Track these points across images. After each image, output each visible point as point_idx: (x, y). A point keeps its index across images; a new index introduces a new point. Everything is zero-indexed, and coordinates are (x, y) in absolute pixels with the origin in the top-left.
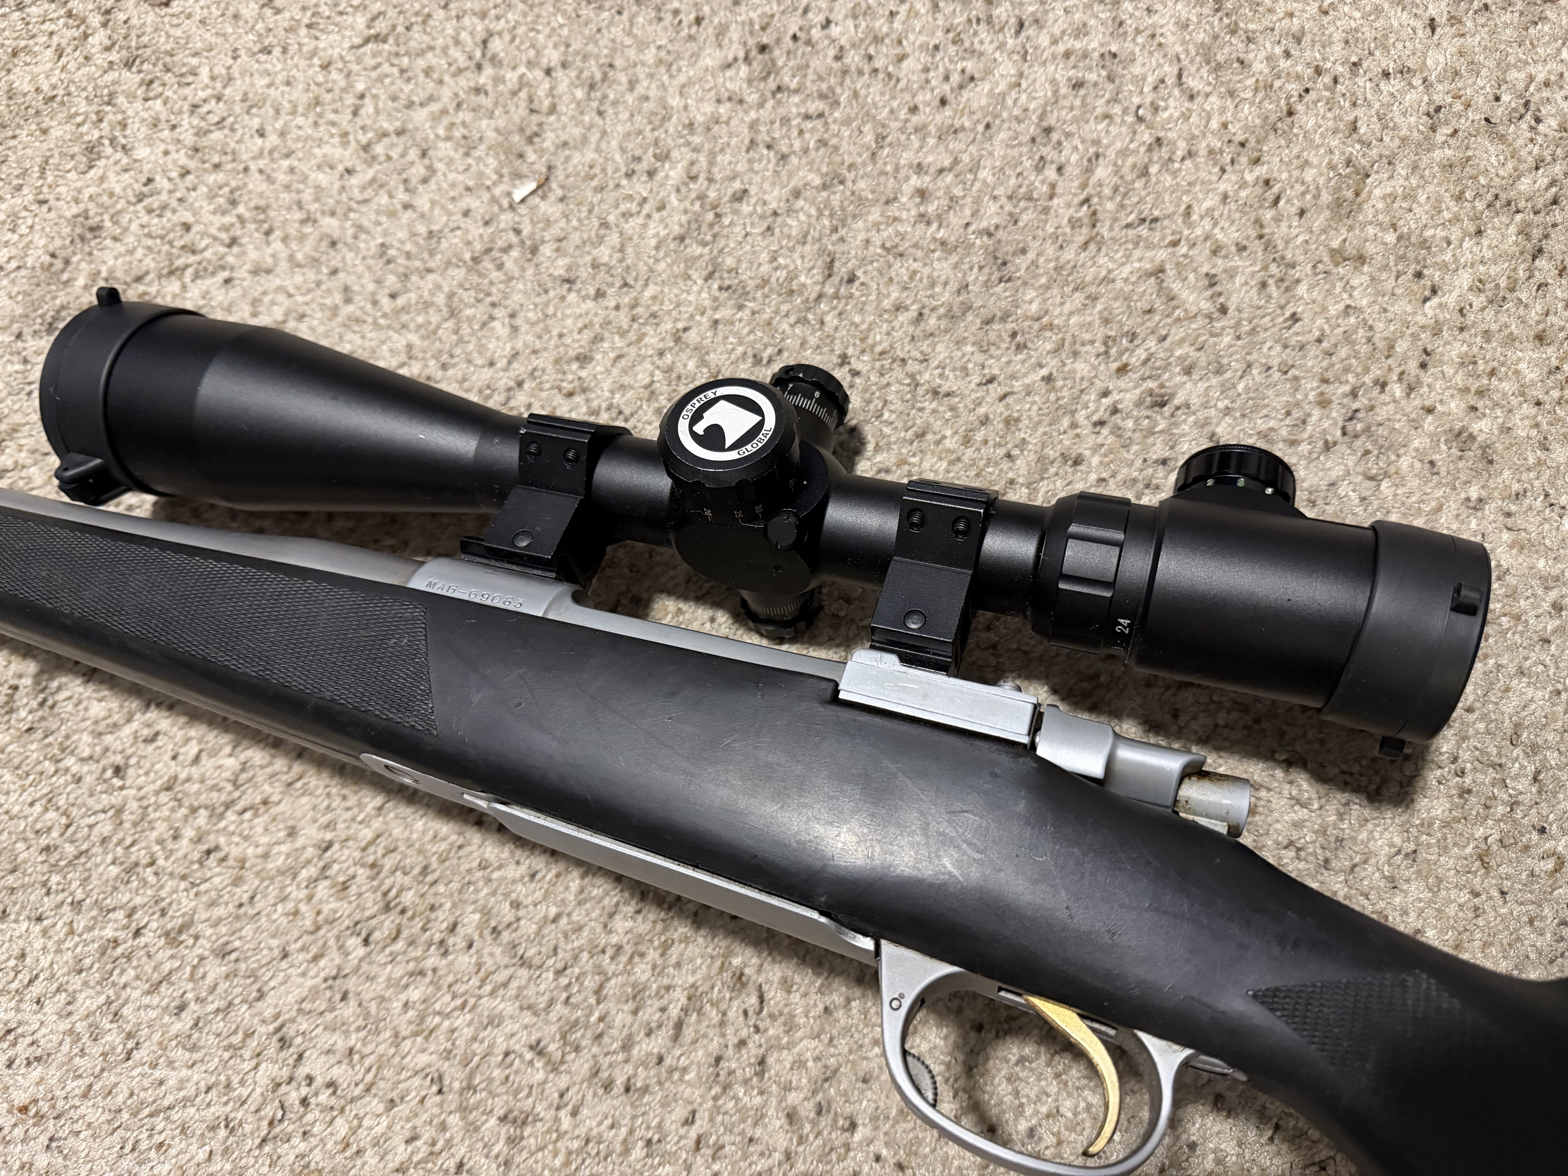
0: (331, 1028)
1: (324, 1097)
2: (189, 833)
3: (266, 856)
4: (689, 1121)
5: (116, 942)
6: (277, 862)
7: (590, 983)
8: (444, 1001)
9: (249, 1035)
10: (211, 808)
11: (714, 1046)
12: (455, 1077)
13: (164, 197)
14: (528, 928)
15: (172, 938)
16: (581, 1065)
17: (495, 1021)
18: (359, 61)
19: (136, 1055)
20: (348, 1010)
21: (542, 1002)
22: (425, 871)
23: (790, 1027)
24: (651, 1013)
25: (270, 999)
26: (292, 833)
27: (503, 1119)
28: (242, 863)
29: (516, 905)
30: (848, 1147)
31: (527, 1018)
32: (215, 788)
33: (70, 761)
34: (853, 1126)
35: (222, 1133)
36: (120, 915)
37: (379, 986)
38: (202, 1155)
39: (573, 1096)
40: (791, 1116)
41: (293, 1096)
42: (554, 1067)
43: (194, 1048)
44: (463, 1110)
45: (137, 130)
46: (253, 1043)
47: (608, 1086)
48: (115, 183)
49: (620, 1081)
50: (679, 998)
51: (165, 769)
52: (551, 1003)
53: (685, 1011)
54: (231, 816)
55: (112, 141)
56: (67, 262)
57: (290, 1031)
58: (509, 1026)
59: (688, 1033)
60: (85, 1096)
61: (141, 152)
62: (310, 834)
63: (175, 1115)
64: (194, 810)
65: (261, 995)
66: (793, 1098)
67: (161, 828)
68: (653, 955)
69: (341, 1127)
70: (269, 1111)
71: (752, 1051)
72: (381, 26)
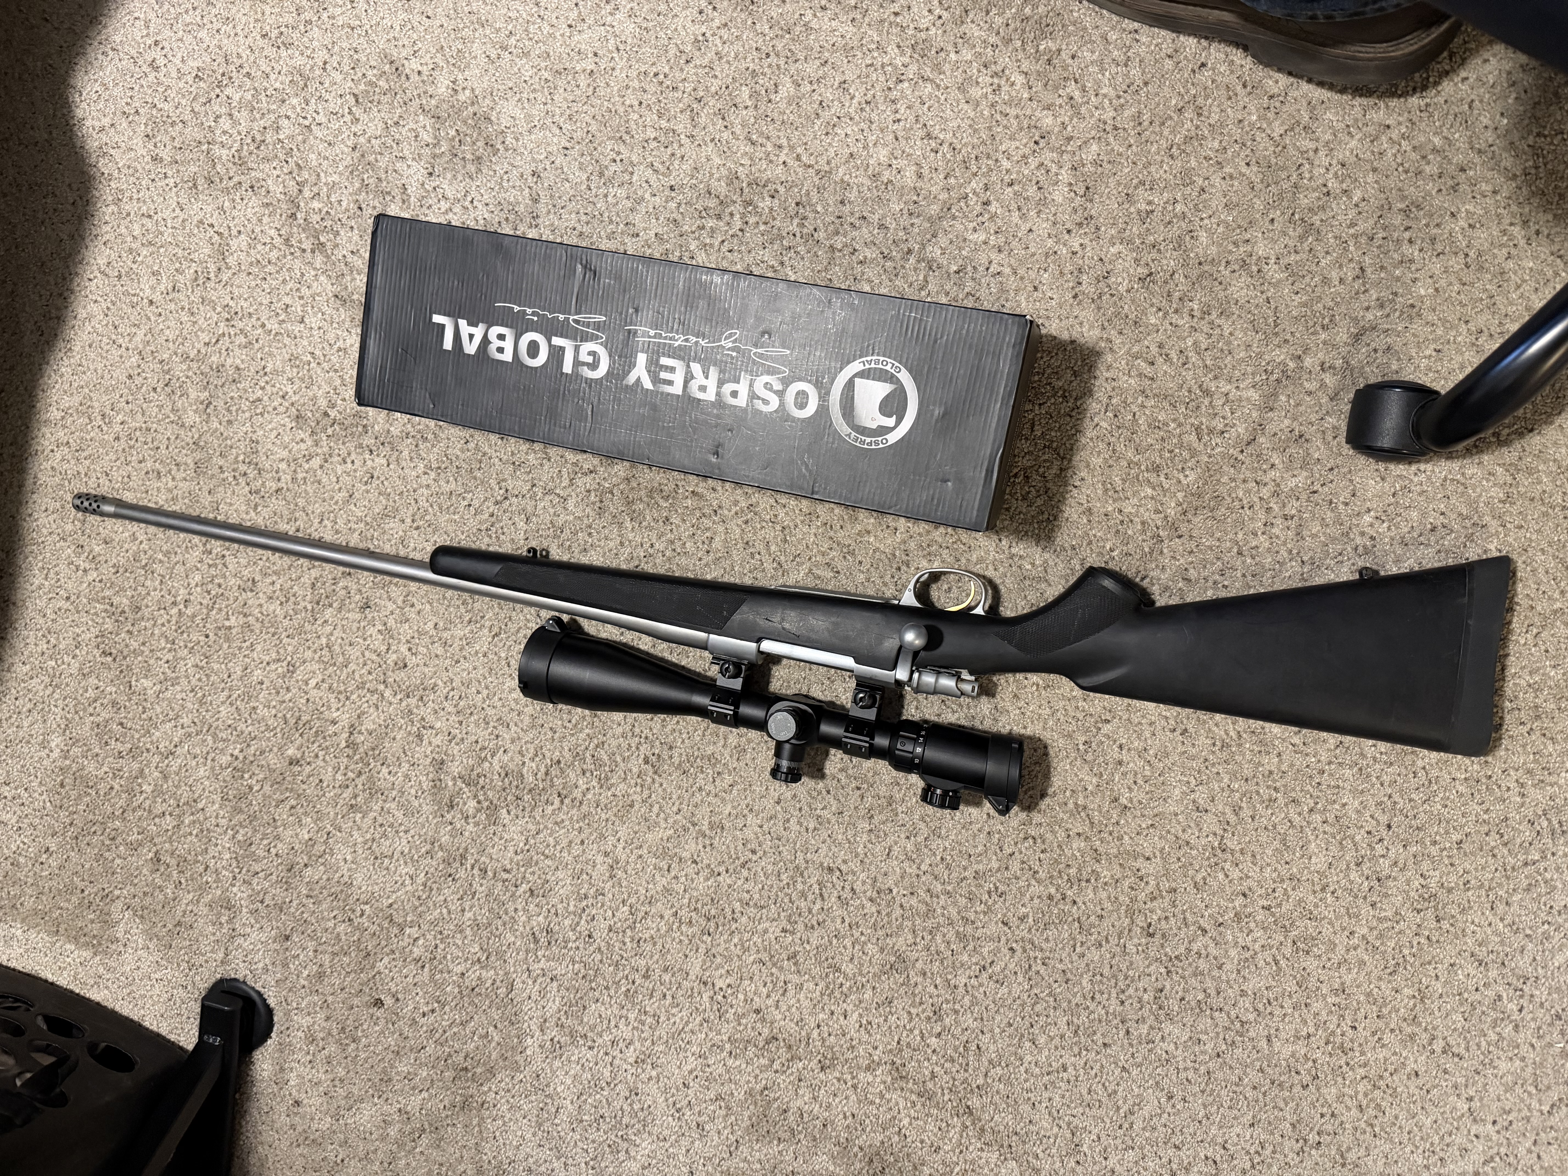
0: (717, 969)
1: (729, 991)
2: (627, 940)
3: (658, 930)
4: (843, 921)
5: (628, 990)
6: (664, 929)
7: (786, 900)
8: (746, 936)
9: (692, 989)
10: (629, 927)
11: (836, 894)
12: (765, 957)
13: (460, 736)
14: (757, 896)
15: (646, 977)
16: (800, 927)
17: (766, 931)
18: (496, 646)
19: (661, 1020)
20: (719, 960)
21: (776, 915)
22: (712, 900)
23: (854, 873)
24: (811, 897)
25: (691, 973)
26: (662, 917)
27: (788, 959)
28: (652, 937)
29: (748, 892)
30: (894, 898)
31: (775, 924)
32: (626, 920)
33: (570, 945)
34: (891, 891)
35: (705, 1025)
36: (623, 981)
37: (723, 946)
38: (703, 1036)
39: (804, 938)
40: (871, 900)
41: (720, 998)
42: (793, 933)
43: (678, 1005)
44: (774, 965)
45: (430, 718)
46: (696, 990)
47: (812, 927)
48: (437, 741)
49: (815, 923)
50: (816, 887)
51: (604, 925)
52: (779, 914)
53: (821, 889)
54: (638, 925)
55: (424, 727)
56: (440, 780)
57: (705, 978)
58: (771, 930)
59: (826, 895)
60: (653, 1044)
61: (438, 725)
62: (668, 913)
63: (686, 1029)
64: (624, 932)
65: (687, 974)
66: (869, 894)
67: (617, 944)
68: (799, 879)
69: (741, 997)
70: (715, 1008)
71: (848, 887)
72: (496, 630)
